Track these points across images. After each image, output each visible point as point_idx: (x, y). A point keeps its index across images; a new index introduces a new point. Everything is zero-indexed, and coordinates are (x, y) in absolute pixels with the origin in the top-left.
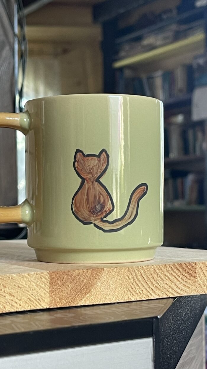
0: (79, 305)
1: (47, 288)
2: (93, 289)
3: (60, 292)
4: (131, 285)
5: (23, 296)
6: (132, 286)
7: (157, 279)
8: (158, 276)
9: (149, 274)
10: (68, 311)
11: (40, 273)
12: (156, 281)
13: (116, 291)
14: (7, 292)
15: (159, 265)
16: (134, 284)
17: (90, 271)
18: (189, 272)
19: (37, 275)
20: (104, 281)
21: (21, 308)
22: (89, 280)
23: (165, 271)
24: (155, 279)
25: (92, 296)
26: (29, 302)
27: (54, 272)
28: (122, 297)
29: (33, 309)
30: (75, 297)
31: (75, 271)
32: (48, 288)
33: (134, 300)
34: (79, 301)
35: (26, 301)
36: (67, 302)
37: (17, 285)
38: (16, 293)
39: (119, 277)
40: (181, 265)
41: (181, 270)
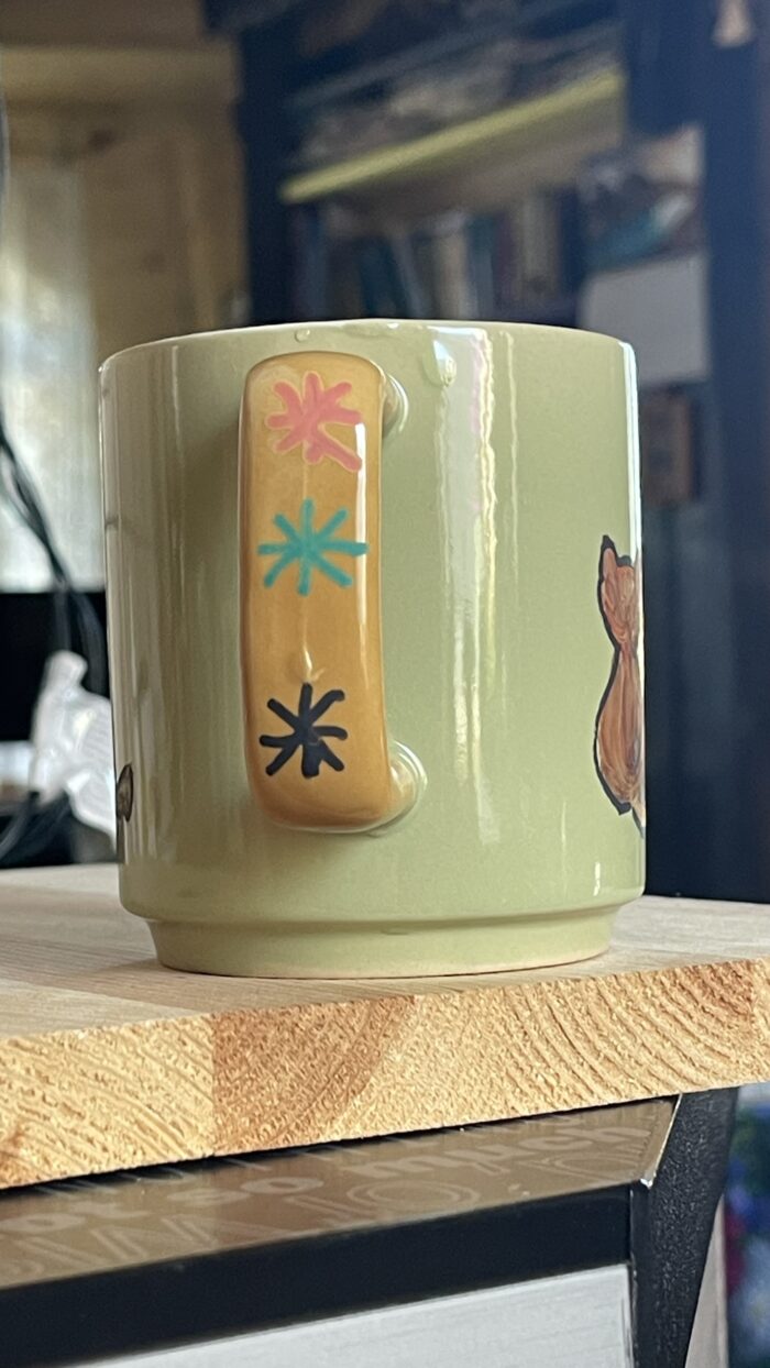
0: (323, 1139)
1: (205, 1079)
2: (376, 1078)
3: (253, 1092)
4: (516, 1054)
5: (116, 1114)
6: (521, 1060)
7: (608, 1029)
8: (614, 1017)
9: (580, 1010)
10: (282, 1164)
11: (177, 1023)
12: (605, 1039)
13: (460, 1081)
14: (53, 1102)
15: (615, 976)
16: (527, 1051)
17: (362, 1008)
18: (726, 1000)
19: (166, 1029)
20: (417, 1043)
21: (109, 1160)
22: (360, 1044)
23: (640, 997)
24: (604, 1029)
25: (371, 1104)
26: (139, 1136)
27: (229, 1018)
28: (485, 1104)
29: (155, 1163)
30: (308, 1111)
31: (306, 1011)
32: (210, 1078)
33: (526, 1113)
34: (323, 1126)
35: (125, 1132)
36: (280, 1132)
37: (91, 1074)
38: (88, 1103)
39: (469, 1028)
40: (694, 972)
41: (697, 992)
